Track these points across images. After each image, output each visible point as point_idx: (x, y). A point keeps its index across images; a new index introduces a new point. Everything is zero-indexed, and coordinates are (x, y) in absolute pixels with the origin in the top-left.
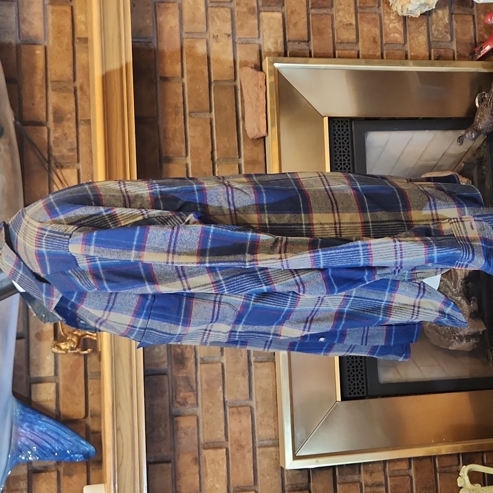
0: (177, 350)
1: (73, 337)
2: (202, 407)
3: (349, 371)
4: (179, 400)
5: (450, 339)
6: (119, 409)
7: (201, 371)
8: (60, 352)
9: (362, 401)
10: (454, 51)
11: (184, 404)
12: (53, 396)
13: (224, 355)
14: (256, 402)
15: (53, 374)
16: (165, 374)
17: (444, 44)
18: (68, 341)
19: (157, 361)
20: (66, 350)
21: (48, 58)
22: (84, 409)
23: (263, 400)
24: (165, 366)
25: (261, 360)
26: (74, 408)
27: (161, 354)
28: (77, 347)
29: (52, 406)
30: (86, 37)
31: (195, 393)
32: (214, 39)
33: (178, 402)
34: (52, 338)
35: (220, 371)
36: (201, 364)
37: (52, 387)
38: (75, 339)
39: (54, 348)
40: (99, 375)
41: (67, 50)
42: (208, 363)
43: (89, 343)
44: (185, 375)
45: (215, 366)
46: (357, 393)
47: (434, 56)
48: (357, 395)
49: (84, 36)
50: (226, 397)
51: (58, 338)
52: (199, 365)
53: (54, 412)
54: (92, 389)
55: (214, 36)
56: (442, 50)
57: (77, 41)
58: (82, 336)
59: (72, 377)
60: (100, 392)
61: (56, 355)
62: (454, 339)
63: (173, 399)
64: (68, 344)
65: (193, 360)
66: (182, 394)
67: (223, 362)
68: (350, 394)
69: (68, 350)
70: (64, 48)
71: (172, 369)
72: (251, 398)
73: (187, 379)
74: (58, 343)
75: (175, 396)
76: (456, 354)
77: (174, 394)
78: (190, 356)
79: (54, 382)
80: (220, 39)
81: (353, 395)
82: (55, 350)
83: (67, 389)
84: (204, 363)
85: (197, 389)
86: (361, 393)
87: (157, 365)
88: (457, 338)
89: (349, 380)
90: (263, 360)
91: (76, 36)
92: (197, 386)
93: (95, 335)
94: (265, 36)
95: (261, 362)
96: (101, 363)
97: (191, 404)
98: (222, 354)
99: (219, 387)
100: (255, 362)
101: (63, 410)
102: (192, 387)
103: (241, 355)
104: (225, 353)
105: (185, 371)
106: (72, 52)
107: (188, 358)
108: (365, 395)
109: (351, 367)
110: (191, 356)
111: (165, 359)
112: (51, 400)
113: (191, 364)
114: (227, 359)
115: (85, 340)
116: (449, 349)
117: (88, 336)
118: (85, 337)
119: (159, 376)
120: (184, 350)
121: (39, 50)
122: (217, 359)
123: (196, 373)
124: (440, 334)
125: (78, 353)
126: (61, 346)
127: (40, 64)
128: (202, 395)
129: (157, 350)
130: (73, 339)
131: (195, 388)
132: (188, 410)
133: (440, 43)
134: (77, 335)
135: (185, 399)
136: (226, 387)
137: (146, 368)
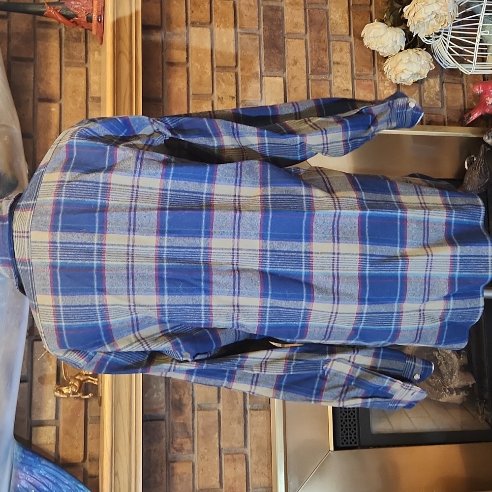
0: (175, 396)
1: (75, 382)
2: (198, 453)
3: (342, 421)
4: (175, 446)
5: (440, 391)
6: (117, 454)
7: (198, 418)
8: (62, 396)
9: (354, 451)
10: (444, 117)
11: (180, 450)
12: (53, 440)
13: (221, 403)
14: (251, 450)
15: (54, 418)
16: (163, 420)
17: (435, 109)
18: (70, 385)
19: (155, 407)
20: (68, 394)
21: (63, 115)
22: (83, 453)
23: (258, 448)
24: (163, 412)
25: (256, 408)
26: (73, 452)
27: (160, 400)
28: (79, 391)
29: (51, 449)
30: (99, 96)
31: (192, 439)
32: (220, 101)
33: (175, 448)
34: (54, 382)
35: (217, 418)
36: (198, 410)
37: (53, 430)
38: (77, 384)
39: (57, 392)
40: (98, 419)
41: (80, 108)
42: (205, 410)
43: (90, 387)
44: (182, 421)
45: (211, 413)
46: (349, 443)
47: (426, 121)
48: (349, 445)
49: (97, 95)
50: (221, 444)
51: (61, 382)
52: (196, 412)
53: (53, 455)
54: (91, 433)
55: (219, 98)
56: (434, 116)
57: (90, 99)
58: (84, 380)
59: (72, 421)
60: (99, 436)
61: (57, 399)
62: (445, 391)
63: (170, 444)
64: (70, 389)
65: (190, 407)
66: (178, 440)
67: (219, 409)
68: (343, 443)
69: (70, 394)
70: (78, 106)
71: (169, 415)
72: (246, 445)
73: (184, 425)
74: (60, 387)
75: (172, 442)
76: (446, 406)
77: (171, 440)
78: (187, 402)
79: (55, 425)
80: (224, 100)
81: (345, 445)
82: (57, 394)
83: (67, 433)
84: (201, 410)
85: (193, 435)
86: (353, 443)
87: (155, 410)
88: (447, 391)
89: (342, 430)
90: (259, 409)
91: (90, 96)
92: (193, 432)
93: (96, 380)
94: (267, 100)
95: (257, 410)
96: (101, 407)
97: (188, 451)
98: (219, 402)
99: (215, 434)
100: (251, 409)
101: (62, 454)
102: (188, 433)
103: (237, 403)
104: (221, 400)
105: (182, 417)
106: (85, 110)
107: (186, 405)
108: (357, 445)
109: (344, 417)
110: (189, 403)
111: (164, 404)
112: (51, 444)
113: (188, 410)
114: (223, 406)
115: (87, 384)
116: (439, 402)
117: (89, 381)
118: (86, 382)
119: (157, 422)
120: (182, 396)
121: (54, 108)
122: (213, 406)
123: (193, 419)
124: (431, 386)
125: (79, 398)
126: (63, 390)
127: (55, 120)
128: (198, 442)
129: (155, 396)
130: (75, 384)
131: (192, 435)
132: (184, 456)
133: (431, 110)
134: (79, 380)
135: (182, 445)
136: (222, 434)
137: (144, 414)
